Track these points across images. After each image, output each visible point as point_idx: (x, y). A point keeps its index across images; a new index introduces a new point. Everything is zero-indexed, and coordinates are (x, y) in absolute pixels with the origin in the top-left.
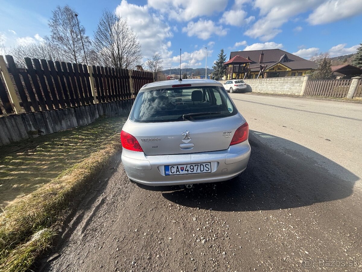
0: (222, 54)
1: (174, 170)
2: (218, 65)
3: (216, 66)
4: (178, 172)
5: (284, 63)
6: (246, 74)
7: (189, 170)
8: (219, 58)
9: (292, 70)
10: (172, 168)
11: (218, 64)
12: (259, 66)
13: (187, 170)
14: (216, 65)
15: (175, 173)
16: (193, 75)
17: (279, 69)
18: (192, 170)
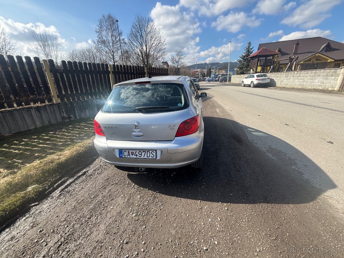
0: (249, 47)
1: (126, 154)
2: (243, 59)
3: (241, 59)
4: (129, 156)
5: (326, 54)
6: (272, 67)
7: (138, 155)
8: (245, 51)
9: (335, 61)
10: (125, 152)
11: (243, 57)
12: (288, 58)
13: (136, 154)
14: (242, 58)
15: (127, 157)
16: (219, 69)
17: (317, 60)
18: (140, 156)
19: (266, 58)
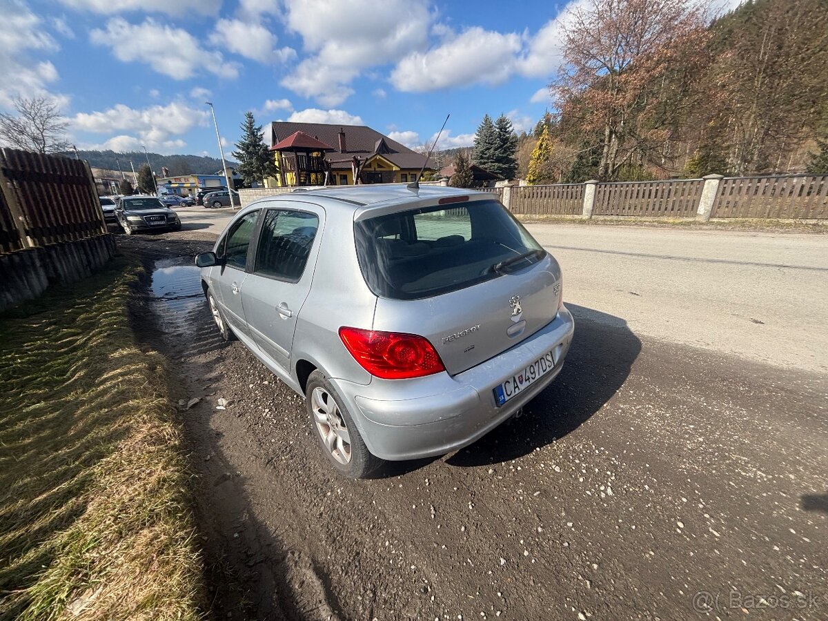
0: (251, 123)
2: (246, 151)
3: (242, 152)
5: (385, 155)
6: (327, 173)
8: (245, 134)
9: (402, 169)
11: (245, 147)
14: (243, 150)
16: (166, 171)
17: (379, 166)
19: (308, 155)
